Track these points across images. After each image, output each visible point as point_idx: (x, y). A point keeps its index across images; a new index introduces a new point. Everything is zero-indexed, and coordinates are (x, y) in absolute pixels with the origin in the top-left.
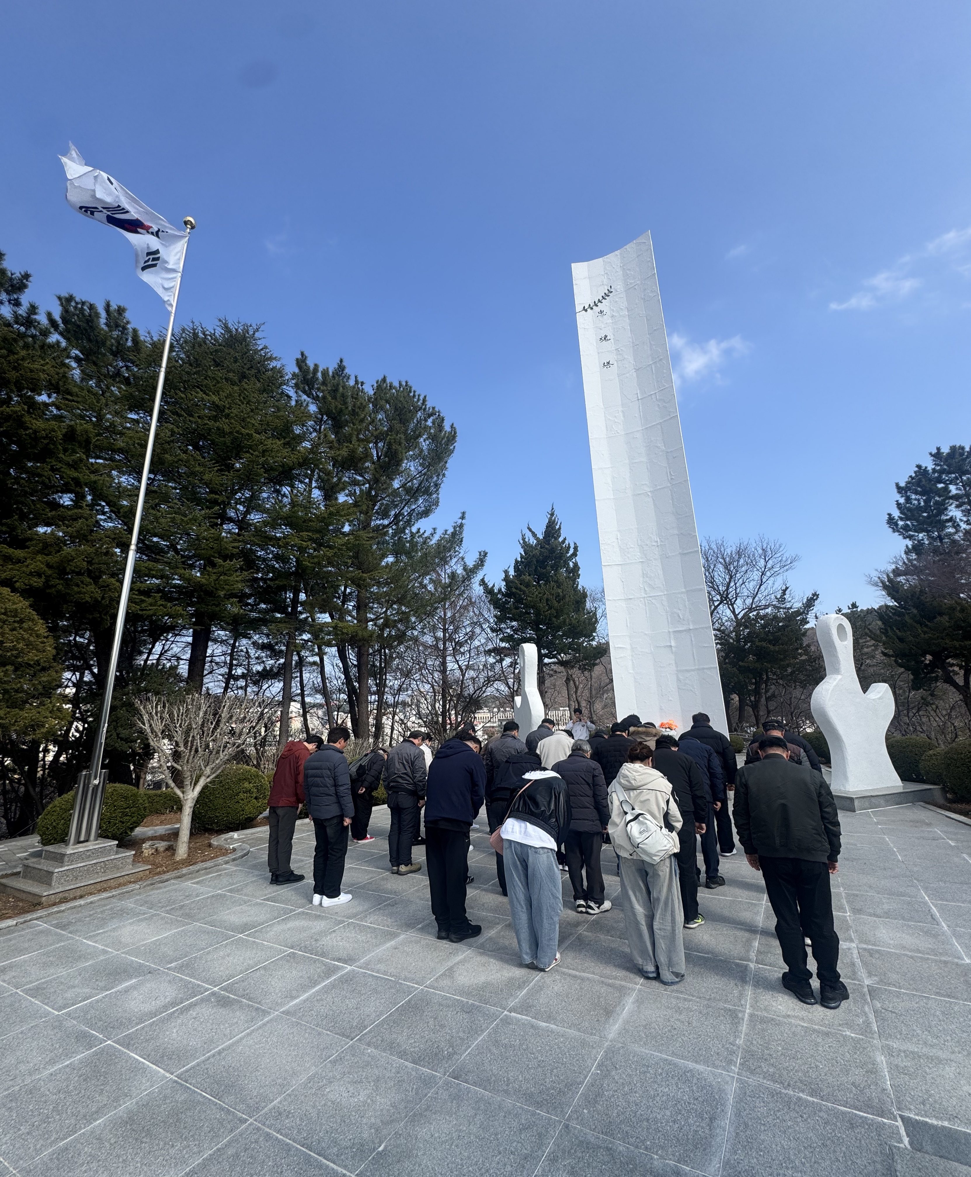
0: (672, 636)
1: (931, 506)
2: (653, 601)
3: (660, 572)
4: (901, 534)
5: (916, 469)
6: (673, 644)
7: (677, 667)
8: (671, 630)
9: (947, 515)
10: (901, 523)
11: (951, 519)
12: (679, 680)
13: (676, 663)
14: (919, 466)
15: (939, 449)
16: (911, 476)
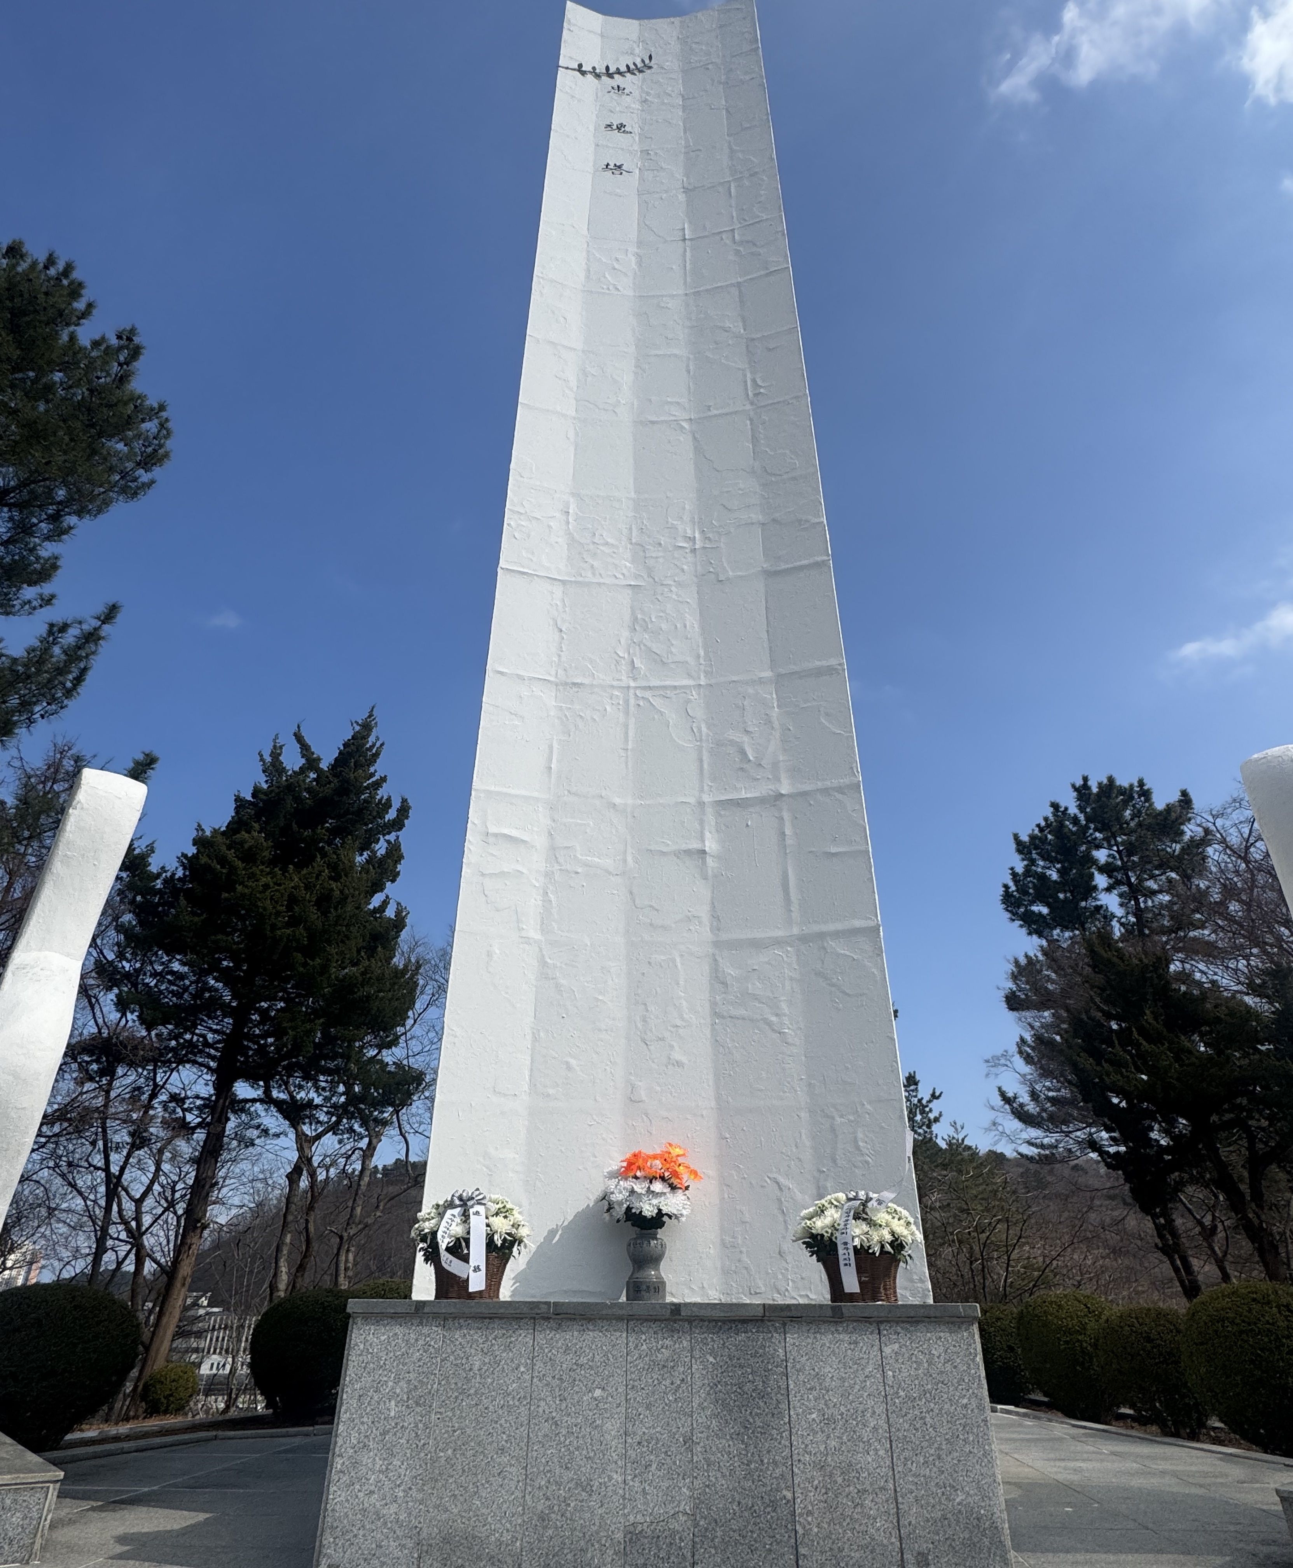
0: (710, 817)
2: (657, 702)
3: (692, 621)
6: (711, 845)
7: (716, 929)
8: (707, 798)
11: (1100, 909)
12: (718, 980)
13: (715, 916)
14: (1055, 806)
15: (1085, 779)
16: (1038, 826)
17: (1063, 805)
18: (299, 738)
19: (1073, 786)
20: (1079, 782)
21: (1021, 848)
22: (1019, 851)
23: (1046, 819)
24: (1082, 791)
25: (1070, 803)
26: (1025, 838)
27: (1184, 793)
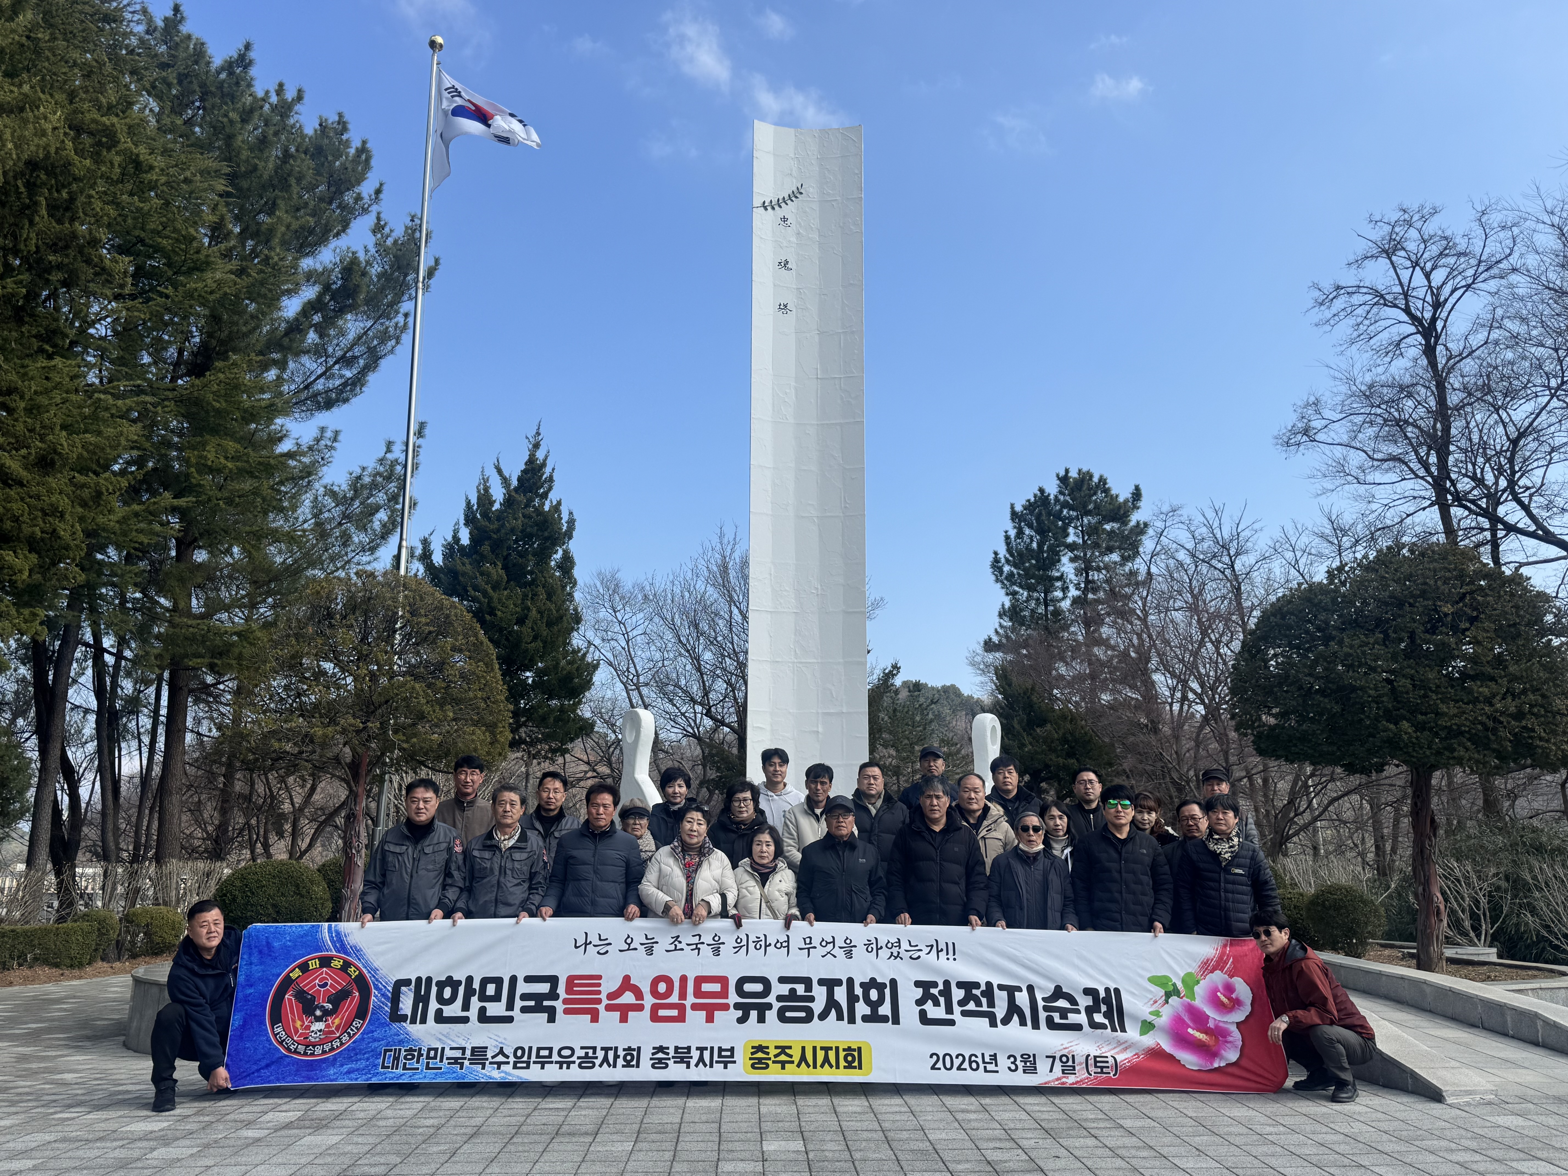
0: (821, 719)
1: (1043, 552)
4: (1004, 586)
5: (1037, 492)
6: (820, 729)
8: (820, 711)
9: (1058, 570)
10: (1006, 569)
11: (1061, 578)
14: (1042, 490)
15: (1067, 471)
16: (1030, 500)
17: (1047, 491)
18: (500, 471)
19: (1058, 475)
20: (1062, 474)
21: (1014, 515)
22: (1013, 520)
23: (1035, 496)
24: (1064, 480)
25: (1052, 489)
26: (1018, 508)
27: (1137, 488)
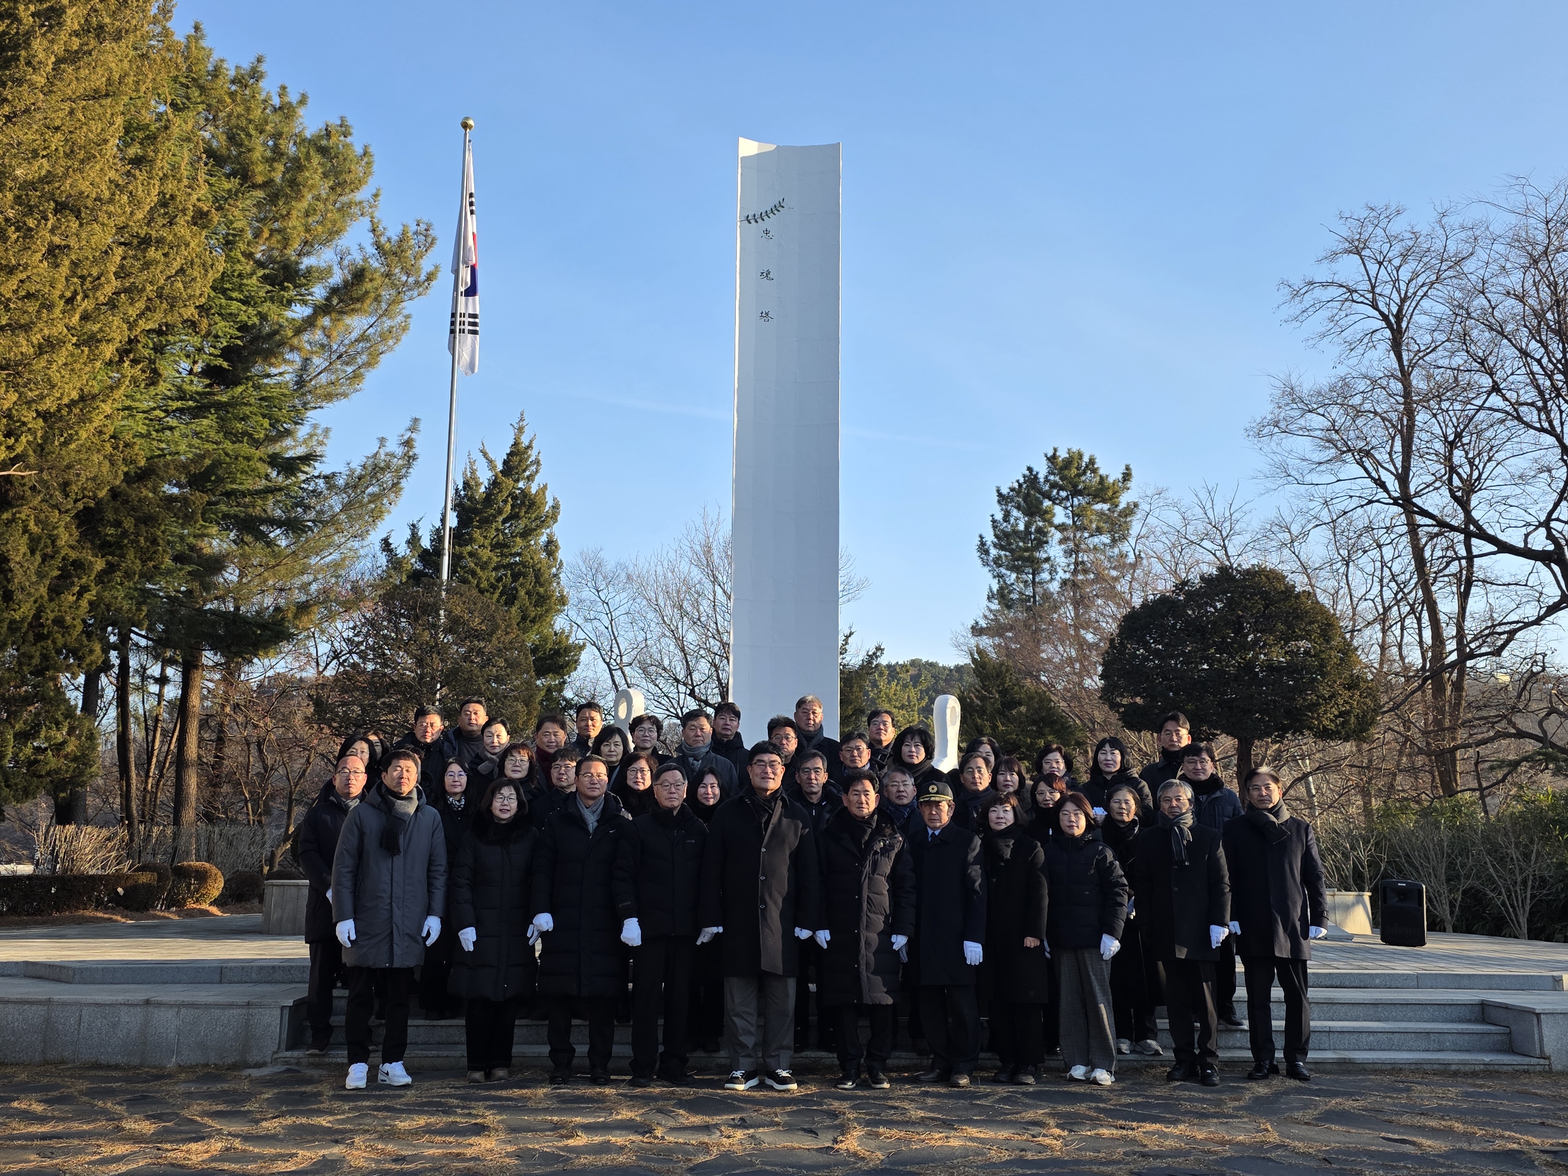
1: (1031, 533)
4: (991, 569)
5: (1027, 473)
9: (1045, 552)
10: (993, 552)
11: (1048, 560)
14: (1030, 469)
16: (1018, 481)
17: (1035, 469)
18: (485, 454)
19: (1046, 455)
20: (1050, 454)
21: (1002, 499)
22: (1000, 503)
23: (1024, 476)
24: (1052, 459)
25: (1042, 470)
26: (1005, 491)
27: (1128, 468)
